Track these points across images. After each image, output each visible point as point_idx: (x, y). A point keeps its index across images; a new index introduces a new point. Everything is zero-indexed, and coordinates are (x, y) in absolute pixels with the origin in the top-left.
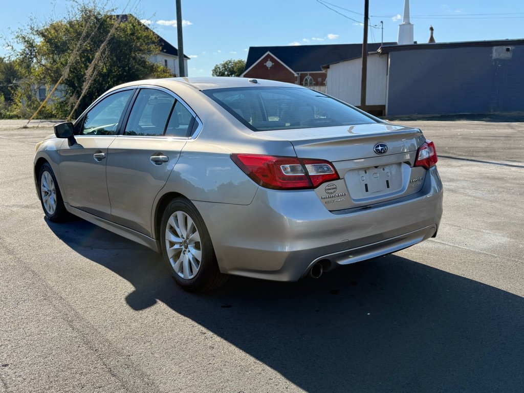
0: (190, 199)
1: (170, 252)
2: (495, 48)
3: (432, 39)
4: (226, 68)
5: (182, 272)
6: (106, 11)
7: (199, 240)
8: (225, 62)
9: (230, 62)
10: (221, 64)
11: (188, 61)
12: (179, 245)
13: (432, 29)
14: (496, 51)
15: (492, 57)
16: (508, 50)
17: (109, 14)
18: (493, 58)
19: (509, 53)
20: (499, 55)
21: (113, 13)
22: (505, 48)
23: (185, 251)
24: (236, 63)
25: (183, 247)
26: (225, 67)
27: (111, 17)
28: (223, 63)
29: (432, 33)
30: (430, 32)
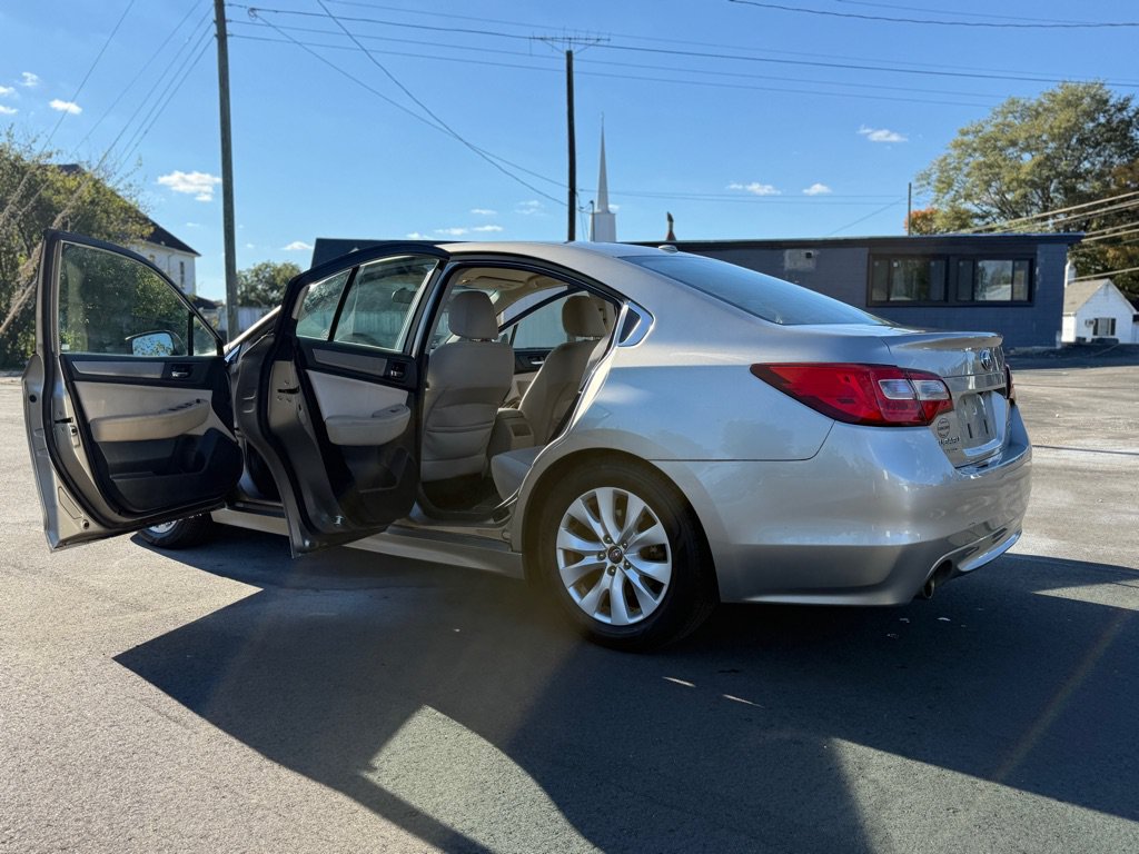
0: (646, 458)
1: (568, 574)
2: (788, 252)
3: (671, 235)
4: (261, 277)
5: (607, 612)
6: (36, 153)
7: (665, 541)
8: (257, 266)
9: (267, 266)
10: (249, 270)
11: (197, 259)
12: (596, 557)
13: (670, 219)
14: (789, 258)
15: (783, 267)
16: (809, 256)
17: (42, 162)
18: (786, 269)
19: (810, 261)
20: (795, 264)
21: (49, 161)
22: (804, 252)
23: (612, 567)
24: (279, 271)
25: (607, 560)
26: (257, 275)
27: (44, 168)
28: (253, 268)
29: (671, 227)
30: (667, 223)
